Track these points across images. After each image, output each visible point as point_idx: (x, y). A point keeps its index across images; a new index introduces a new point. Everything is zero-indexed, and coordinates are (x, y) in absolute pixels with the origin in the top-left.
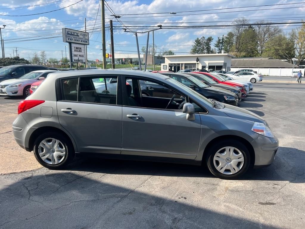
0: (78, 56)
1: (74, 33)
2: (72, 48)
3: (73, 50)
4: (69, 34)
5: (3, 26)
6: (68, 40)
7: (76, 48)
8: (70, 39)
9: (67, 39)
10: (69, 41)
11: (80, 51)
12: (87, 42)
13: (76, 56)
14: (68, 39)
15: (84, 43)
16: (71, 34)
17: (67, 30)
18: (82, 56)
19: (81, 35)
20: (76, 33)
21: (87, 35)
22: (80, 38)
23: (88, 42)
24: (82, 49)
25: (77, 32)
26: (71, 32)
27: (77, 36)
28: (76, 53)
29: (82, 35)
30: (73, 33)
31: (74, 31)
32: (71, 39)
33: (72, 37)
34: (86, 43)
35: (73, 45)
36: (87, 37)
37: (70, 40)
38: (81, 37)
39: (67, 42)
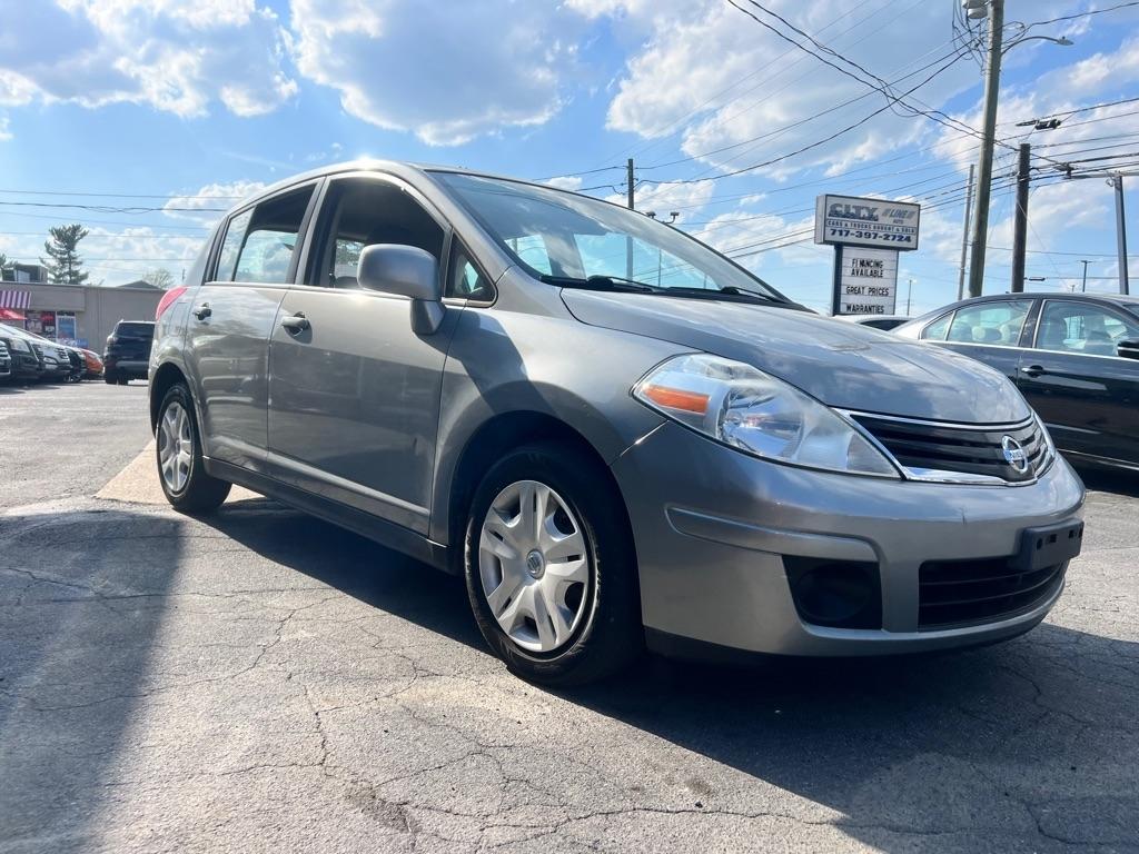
0: (866, 290)
1: (858, 208)
2: (844, 264)
3: (846, 272)
4: (837, 214)
5: (672, 214)
6: (830, 237)
7: (862, 263)
8: (837, 233)
9: (829, 231)
10: (837, 238)
11: (874, 274)
12: (908, 239)
13: (854, 291)
14: (833, 234)
15: (895, 243)
16: (847, 215)
17: (833, 201)
18: (884, 292)
19: (885, 214)
20: (867, 208)
21: (913, 213)
22: (882, 227)
23: (913, 238)
24: (886, 265)
25: (872, 205)
26: (848, 207)
27: (871, 217)
28: (857, 282)
29: (891, 216)
30: (853, 211)
31: (857, 203)
32: (844, 233)
33: (849, 224)
34: (904, 244)
35: (849, 253)
36: (909, 223)
37: (841, 234)
38: (886, 221)
39: (826, 242)
